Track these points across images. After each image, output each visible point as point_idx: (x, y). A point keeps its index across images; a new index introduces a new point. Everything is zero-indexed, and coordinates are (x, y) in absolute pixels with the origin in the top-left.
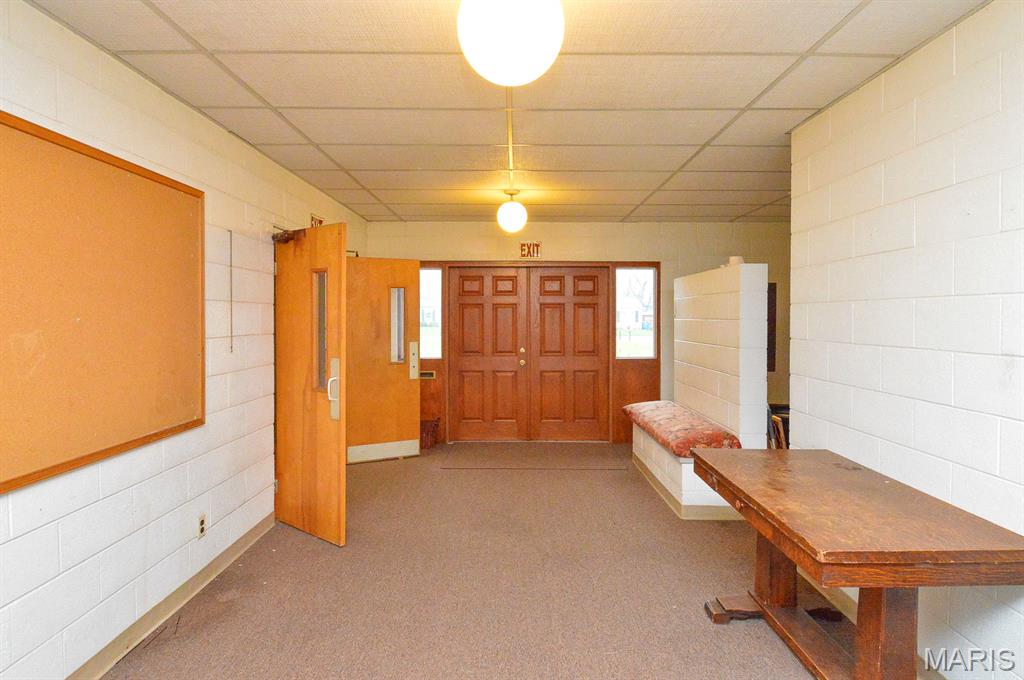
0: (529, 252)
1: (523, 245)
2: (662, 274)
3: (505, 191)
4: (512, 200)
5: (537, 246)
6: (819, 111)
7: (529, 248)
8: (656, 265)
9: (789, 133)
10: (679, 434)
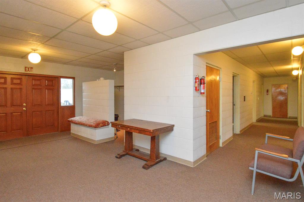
0: (28, 70)
1: (26, 67)
2: (75, 81)
3: (32, 49)
4: (34, 52)
5: (32, 68)
6: (132, 49)
7: (28, 68)
8: (73, 78)
9: (123, 52)
10: (95, 123)
